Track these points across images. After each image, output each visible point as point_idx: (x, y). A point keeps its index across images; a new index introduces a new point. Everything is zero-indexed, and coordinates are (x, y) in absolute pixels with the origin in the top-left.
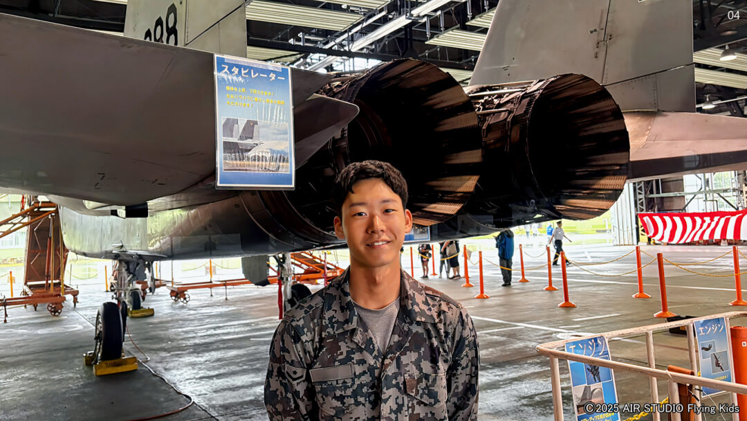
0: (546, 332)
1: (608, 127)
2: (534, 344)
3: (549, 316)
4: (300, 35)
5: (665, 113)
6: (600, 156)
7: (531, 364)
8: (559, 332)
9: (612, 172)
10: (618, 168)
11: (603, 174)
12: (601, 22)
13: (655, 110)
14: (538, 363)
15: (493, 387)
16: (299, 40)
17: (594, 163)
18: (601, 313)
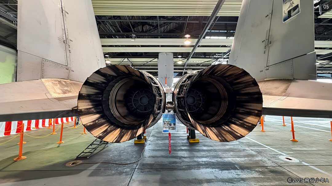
0: (275, 153)
1: (252, 90)
2: (266, 159)
3: (282, 145)
4: (217, 54)
5: (297, 80)
6: (250, 104)
7: (257, 171)
8: (281, 155)
9: (253, 114)
10: (257, 112)
11: (249, 114)
12: (266, 37)
13: (292, 79)
14: (260, 172)
15: (231, 181)
16: (216, 56)
17: (247, 107)
18: (307, 147)
